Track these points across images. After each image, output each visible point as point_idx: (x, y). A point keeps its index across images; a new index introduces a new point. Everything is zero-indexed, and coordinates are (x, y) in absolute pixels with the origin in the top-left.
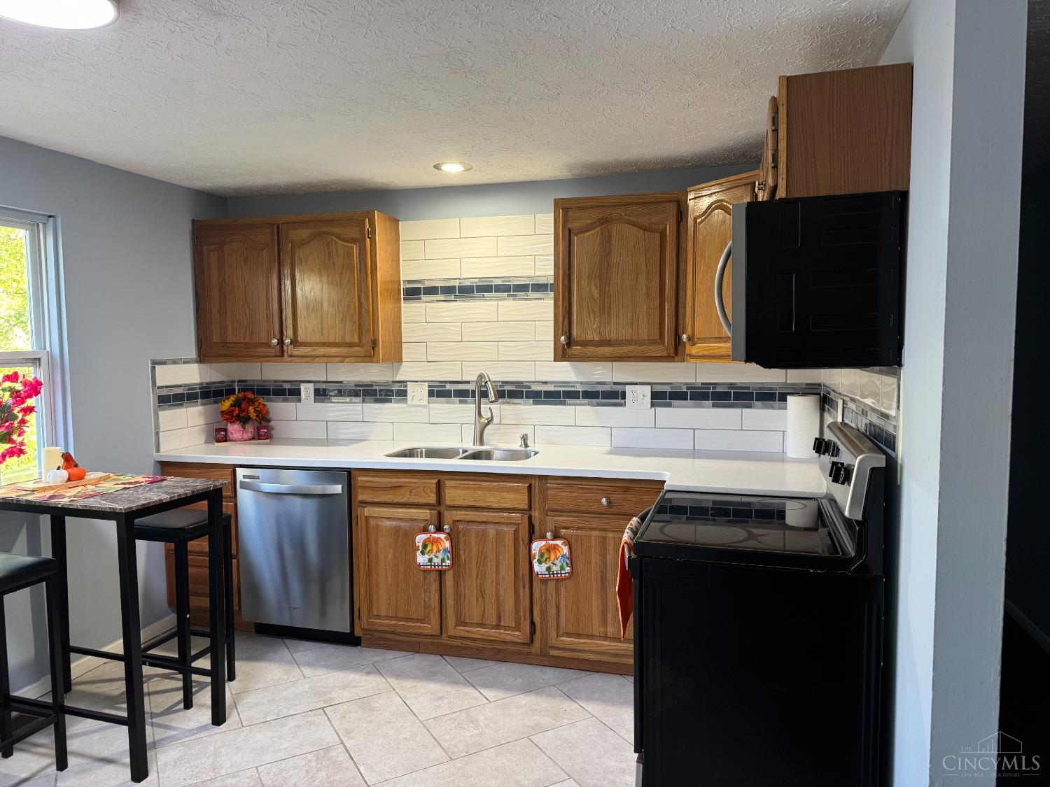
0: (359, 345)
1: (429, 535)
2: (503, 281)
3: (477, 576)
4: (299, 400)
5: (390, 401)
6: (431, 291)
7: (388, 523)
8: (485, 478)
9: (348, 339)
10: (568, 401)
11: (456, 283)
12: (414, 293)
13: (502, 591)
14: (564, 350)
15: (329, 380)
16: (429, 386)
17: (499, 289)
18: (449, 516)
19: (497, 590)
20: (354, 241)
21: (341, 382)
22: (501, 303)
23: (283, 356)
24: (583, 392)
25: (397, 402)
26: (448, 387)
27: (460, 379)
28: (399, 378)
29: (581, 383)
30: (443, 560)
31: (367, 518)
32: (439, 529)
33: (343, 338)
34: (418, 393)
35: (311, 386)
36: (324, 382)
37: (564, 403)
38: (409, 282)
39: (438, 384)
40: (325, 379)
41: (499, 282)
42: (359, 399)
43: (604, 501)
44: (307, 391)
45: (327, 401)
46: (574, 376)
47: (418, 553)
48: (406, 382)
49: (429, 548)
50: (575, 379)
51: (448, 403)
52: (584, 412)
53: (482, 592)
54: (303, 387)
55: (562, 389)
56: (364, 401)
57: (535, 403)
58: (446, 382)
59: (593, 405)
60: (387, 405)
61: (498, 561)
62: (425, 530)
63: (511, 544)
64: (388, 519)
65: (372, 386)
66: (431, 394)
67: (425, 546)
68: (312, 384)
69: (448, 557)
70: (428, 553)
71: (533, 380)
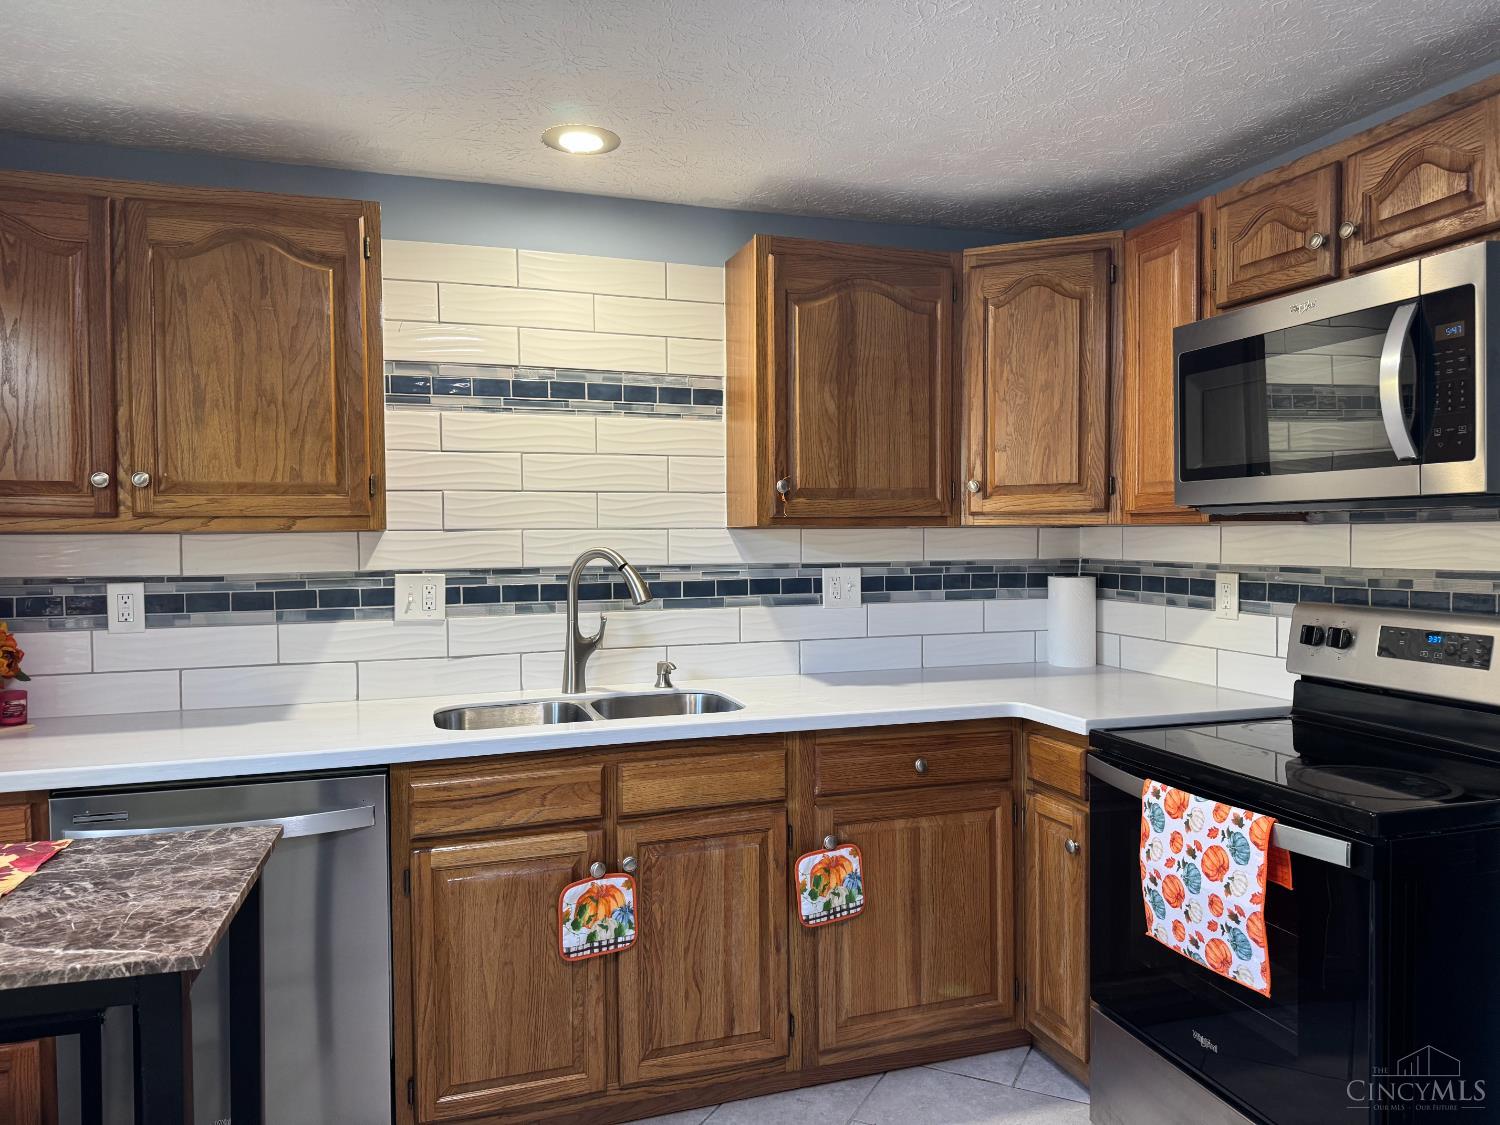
0: (336, 488)
1: (588, 885)
2: (604, 379)
3: (687, 950)
4: (104, 625)
5: (350, 616)
6: (444, 387)
7: (489, 875)
9: (309, 476)
10: (727, 599)
11: (508, 376)
12: (413, 388)
13: (735, 966)
15: (186, 574)
16: (448, 581)
17: (597, 392)
18: (627, 837)
19: (727, 965)
21: (221, 579)
22: (601, 419)
24: (751, 580)
25: (366, 616)
26: (491, 582)
27: (517, 564)
28: (374, 565)
29: (751, 567)
30: (619, 932)
31: (436, 872)
32: (612, 869)
33: (296, 474)
34: (422, 599)
35: (138, 590)
36: (171, 579)
37: (719, 604)
38: (399, 364)
39: (467, 575)
40: (176, 573)
41: (598, 380)
42: (271, 614)
43: (918, 763)
44: (127, 602)
45: (177, 622)
46: (737, 554)
47: (567, 928)
48: (392, 573)
49: (589, 912)
50: (739, 560)
51: (491, 613)
52: (755, 616)
53: (697, 978)
54: (113, 591)
55: (716, 578)
56: (280, 619)
57: (667, 606)
58: (486, 571)
60: (343, 625)
61: (728, 909)
62: (575, 877)
63: (755, 868)
64: (488, 866)
65: (302, 584)
66: (452, 597)
67: (581, 910)
68: (140, 586)
69: (629, 922)
70: (588, 922)
71: (665, 563)
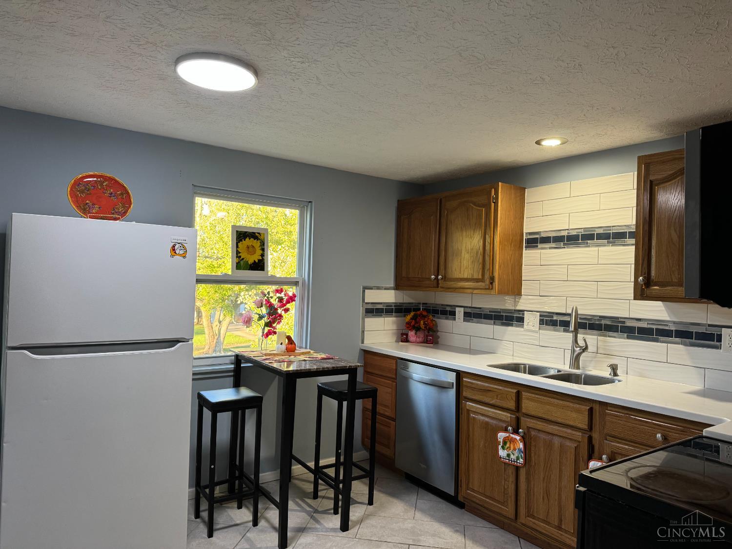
0: (482, 280)
1: (508, 435)
2: (603, 230)
3: (544, 478)
4: (455, 319)
5: (512, 325)
6: (546, 240)
8: (555, 396)
9: (475, 277)
10: (661, 338)
11: (565, 233)
12: (534, 242)
13: (563, 498)
14: (643, 290)
15: (473, 306)
16: (541, 316)
17: (600, 237)
18: (526, 422)
19: (559, 495)
20: (483, 206)
21: (480, 308)
22: (601, 249)
23: (438, 287)
24: (675, 330)
25: (517, 326)
26: (555, 318)
27: (563, 312)
28: (519, 308)
29: (674, 323)
30: (518, 458)
31: (468, 411)
32: (516, 432)
33: (473, 275)
34: (531, 321)
35: (462, 309)
36: (470, 307)
37: (656, 340)
38: (530, 234)
39: (547, 314)
40: (470, 305)
41: (601, 231)
42: (492, 321)
43: (659, 436)
44: (460, 312)
45: (471, 321)
46: (667, 315)
47: (500, 447)
48: (523, 311)
49: (508, 445)
50: (668, 319)
51: (555, 331)
52: (677, 350)
53: (547, 493)
54: (457, 309)
55: (654, 327)
56: (494, 324)
57: (628, 338)
58: (553, 313)
59: (685, 345)
60: (510, 328)
61: (560, 470)
62: (506, 430)
63: (573, 457)
65: (500, 312)
66: (542, 322)
67: (505, 443)
68: (463, 308)
69: (521, 456)
70: (507, 449)
71: (628, 316)
